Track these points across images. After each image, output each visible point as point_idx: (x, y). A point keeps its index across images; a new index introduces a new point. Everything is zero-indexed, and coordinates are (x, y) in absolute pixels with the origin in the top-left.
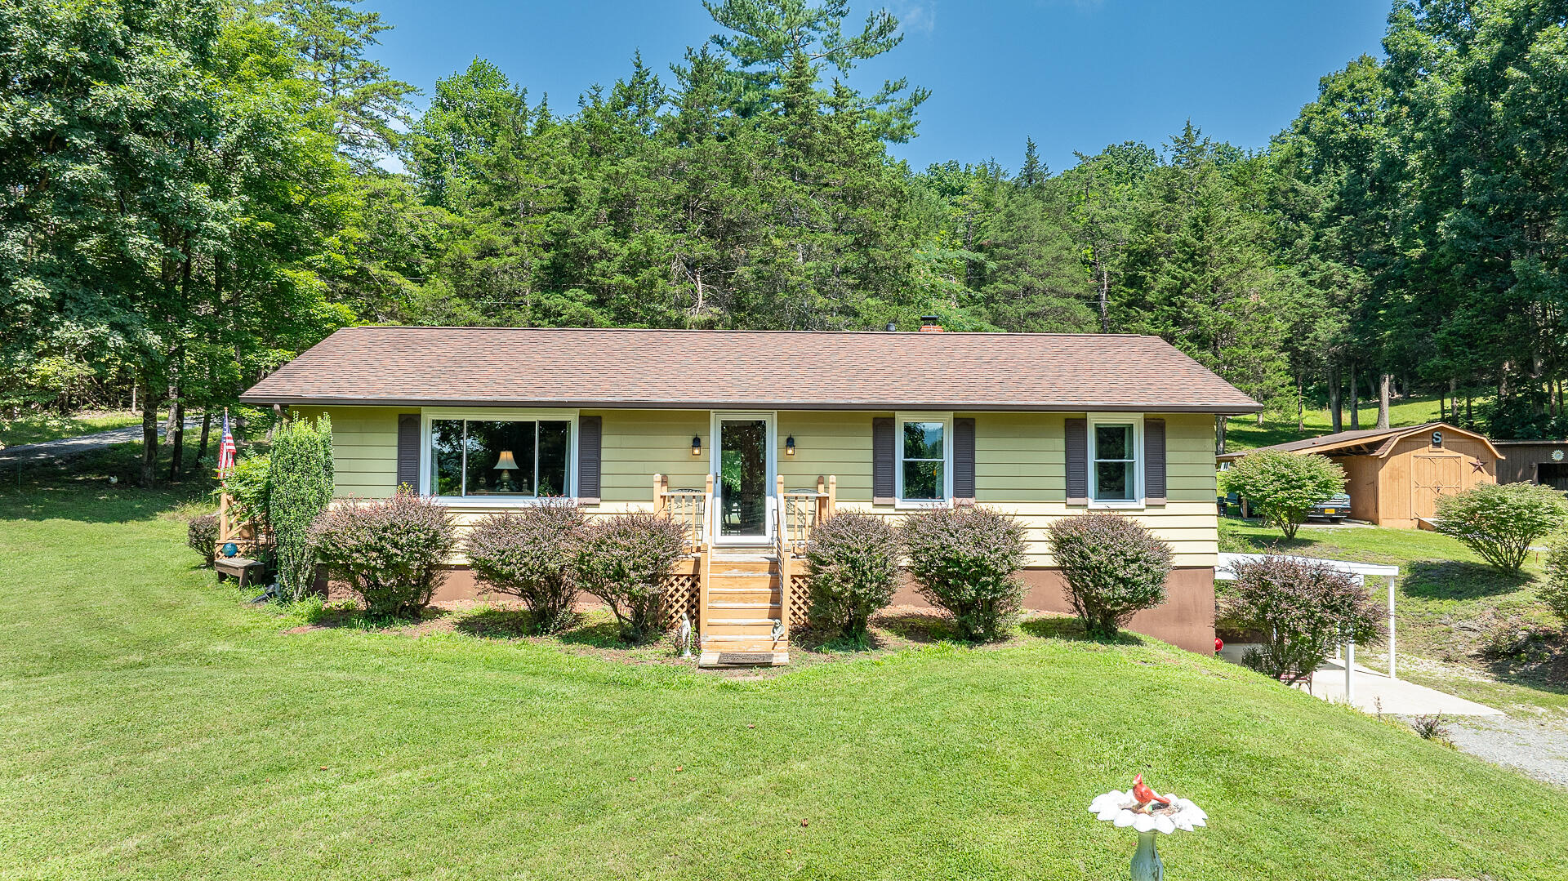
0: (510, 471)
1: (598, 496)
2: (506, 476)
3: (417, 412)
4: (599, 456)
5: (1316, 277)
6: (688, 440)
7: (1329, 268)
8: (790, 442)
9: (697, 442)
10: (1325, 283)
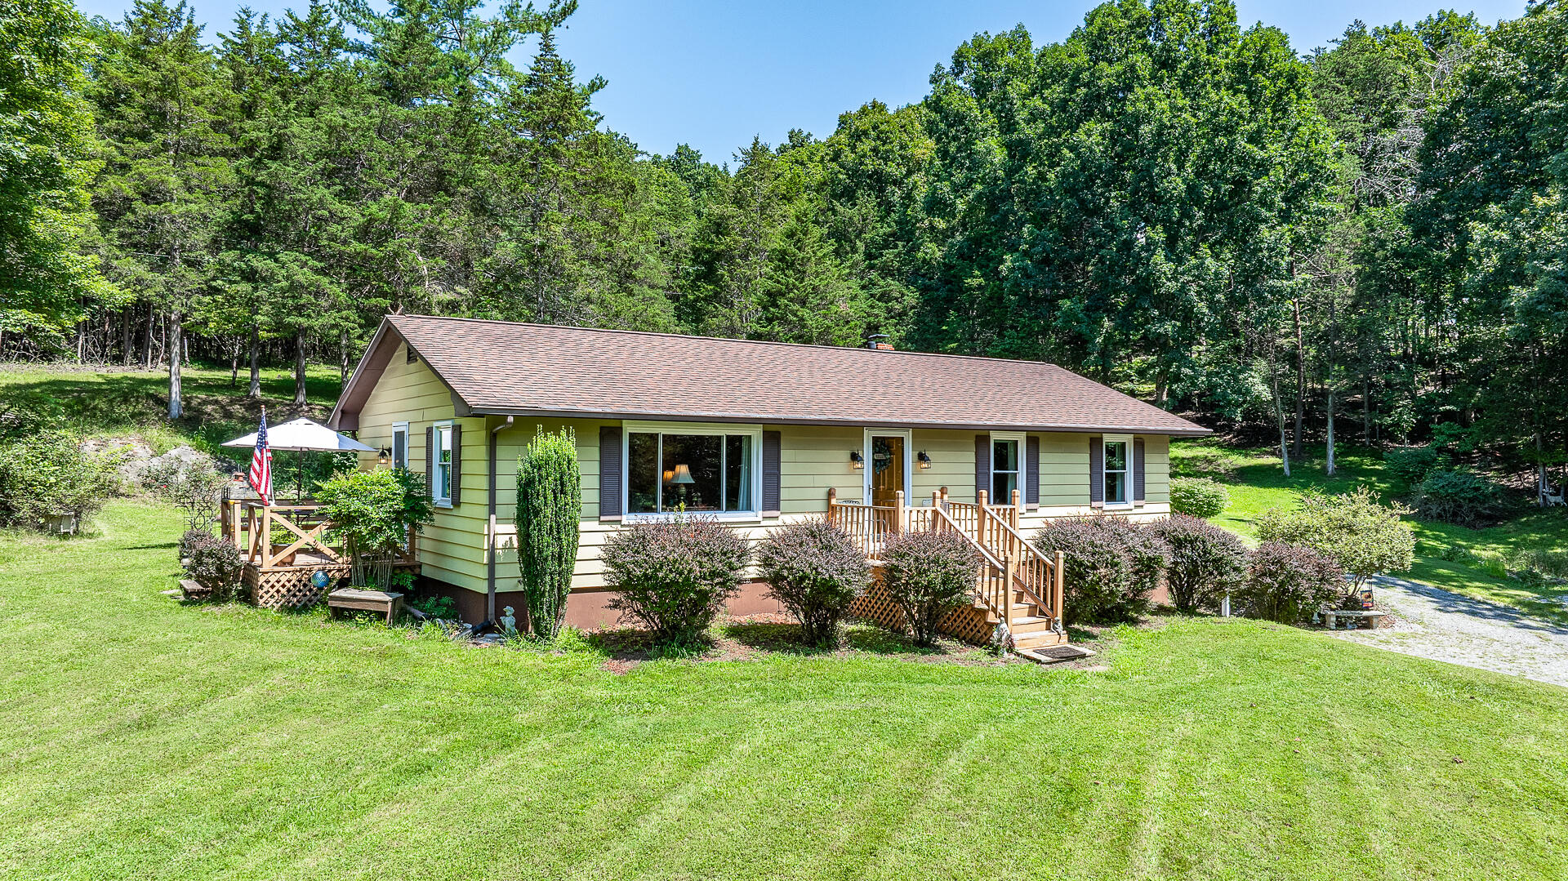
0: (687, 485)
1: (778, 509)
2: (683, 490)
3: (618, 425)
4: (779, 470)
5: (877, 291)
6: (845, 455)
7: (888, 285)
8: (922, 457)
9: (855, 457)
10: (885, 297)
